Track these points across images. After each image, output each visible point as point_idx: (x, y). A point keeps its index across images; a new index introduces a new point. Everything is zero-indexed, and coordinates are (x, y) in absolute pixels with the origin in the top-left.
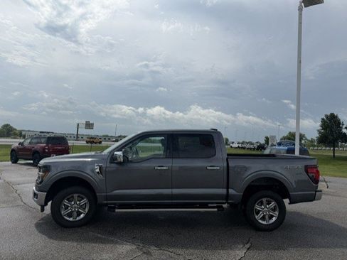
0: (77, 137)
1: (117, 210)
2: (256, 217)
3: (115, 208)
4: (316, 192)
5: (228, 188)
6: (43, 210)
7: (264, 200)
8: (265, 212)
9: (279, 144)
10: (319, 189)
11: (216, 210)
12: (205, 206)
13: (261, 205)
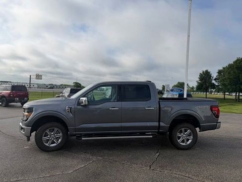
0: (30, 85)
1: (83, 139)
2: (179, 141)
3: (81, 137)
4: (217, 123)
5: (159, 122)
6: (29, 139)
7: (183, 129)
8: (184, 137)
9: (172, 90)
10: (219, 121)
11: (151, 136)
12: (143, 134)
13: (181, 133)
